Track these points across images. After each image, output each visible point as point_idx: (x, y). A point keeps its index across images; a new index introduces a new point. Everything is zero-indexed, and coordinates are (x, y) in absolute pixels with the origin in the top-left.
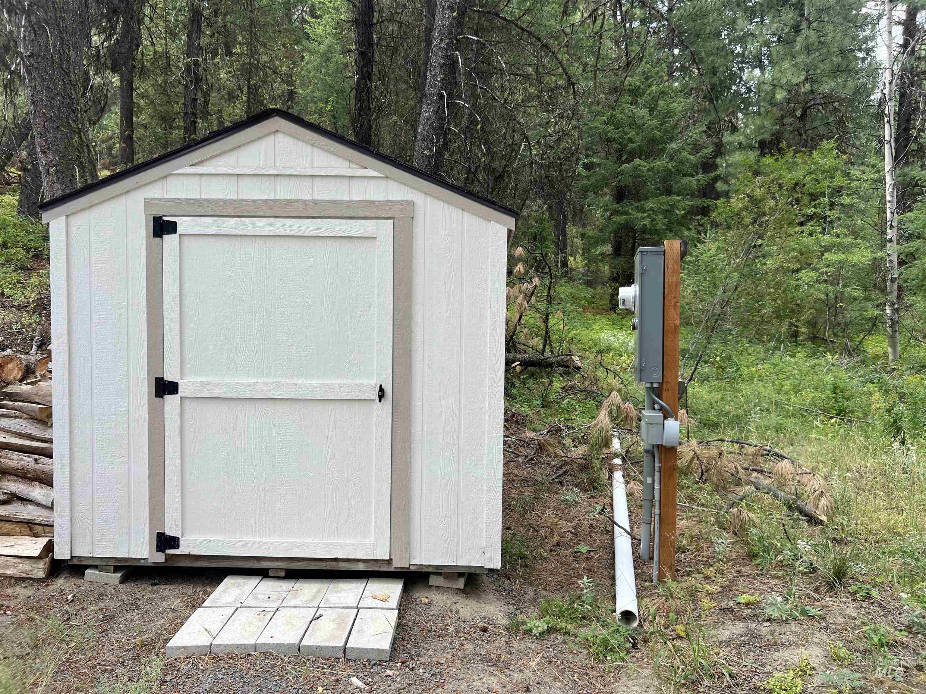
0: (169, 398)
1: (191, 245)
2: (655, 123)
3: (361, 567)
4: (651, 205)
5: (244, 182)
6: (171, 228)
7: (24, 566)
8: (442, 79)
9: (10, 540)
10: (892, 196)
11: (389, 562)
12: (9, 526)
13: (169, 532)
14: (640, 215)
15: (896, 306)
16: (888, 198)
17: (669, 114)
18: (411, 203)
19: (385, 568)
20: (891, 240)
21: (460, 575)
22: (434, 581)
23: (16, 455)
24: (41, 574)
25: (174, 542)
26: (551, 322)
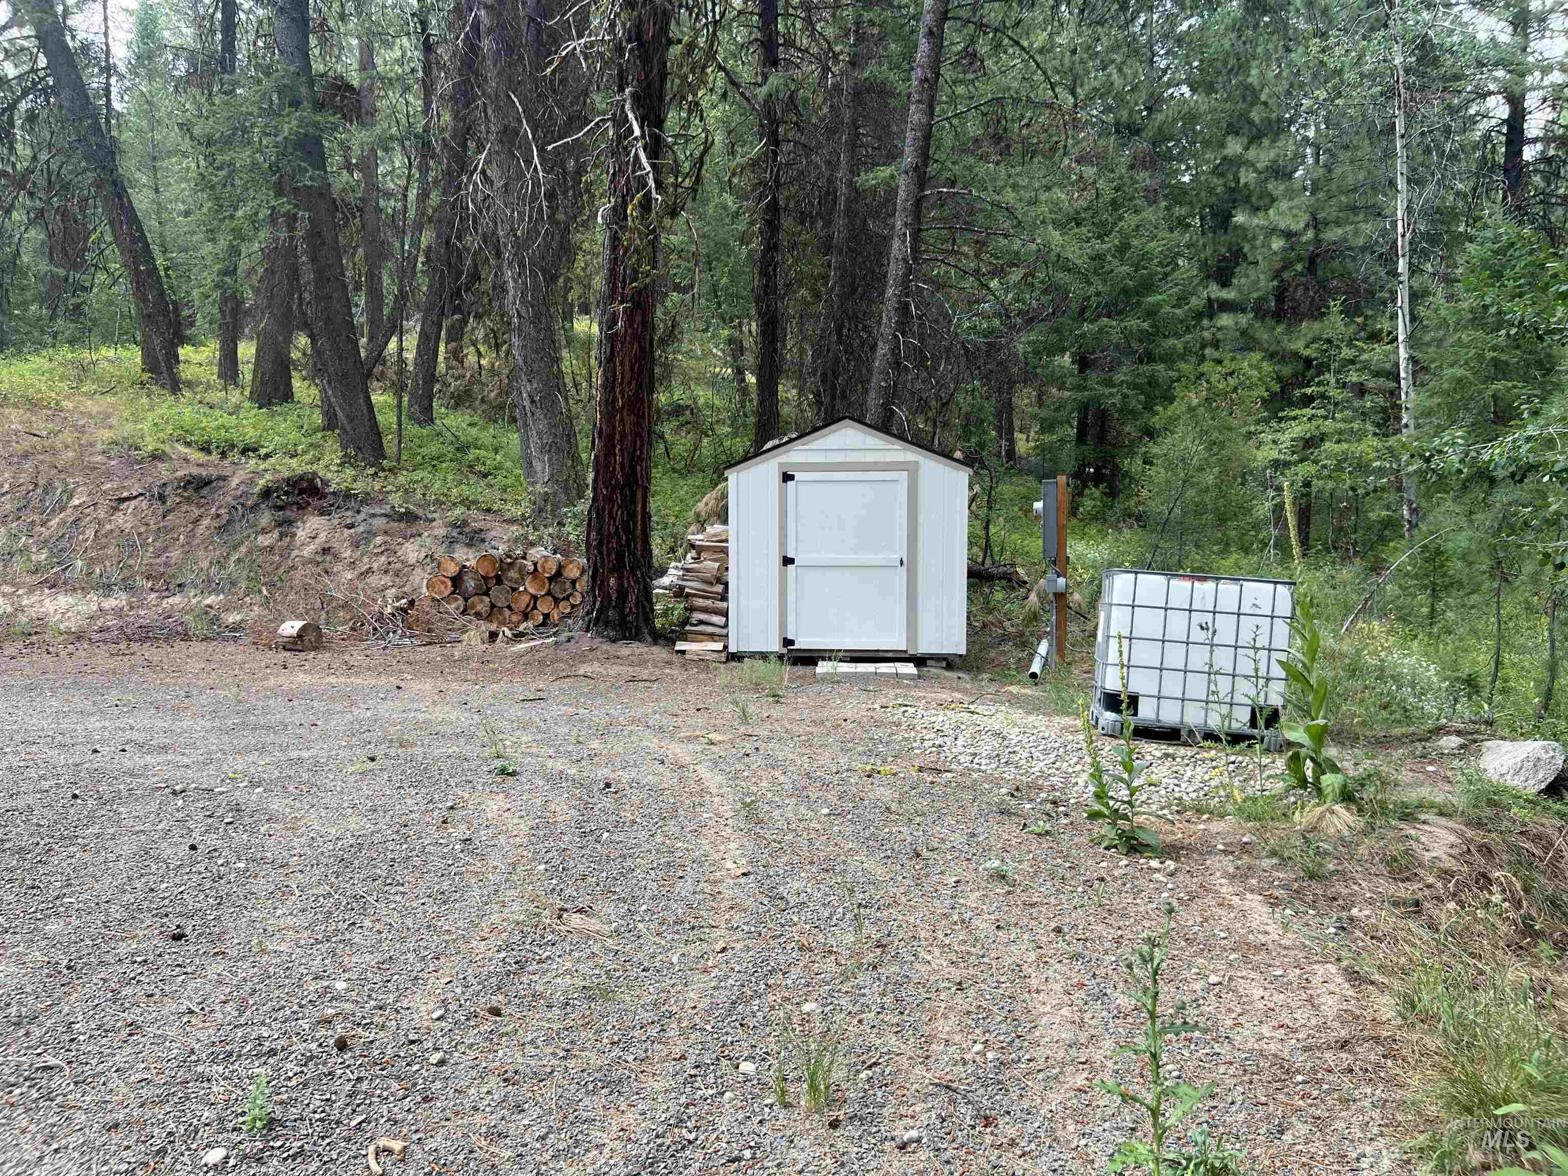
0: (790, 566)
1: (802, 487)
2: (1126, 269)
3: (890, 655)
4: (1123, 378)
5: (829, 454)
6: (791, 478)
7: (715, 655)
8: (897, 322)
9: (704, 644)
10: (1407, 372)
11: (906, 651)
12: (701, 637)
13: (789, 637)
14: (1107, 391)
15: (1414, 505)
16: (1403, 375)
17: (1146, 256)
18: (917, 462)
19: (903, 655)
20: (1406, 426)
21: (944, 659)
22: (929, 663)
23: (701, 600)
24: (724, 660)
25: (792, 642)
26: (992, 530)
